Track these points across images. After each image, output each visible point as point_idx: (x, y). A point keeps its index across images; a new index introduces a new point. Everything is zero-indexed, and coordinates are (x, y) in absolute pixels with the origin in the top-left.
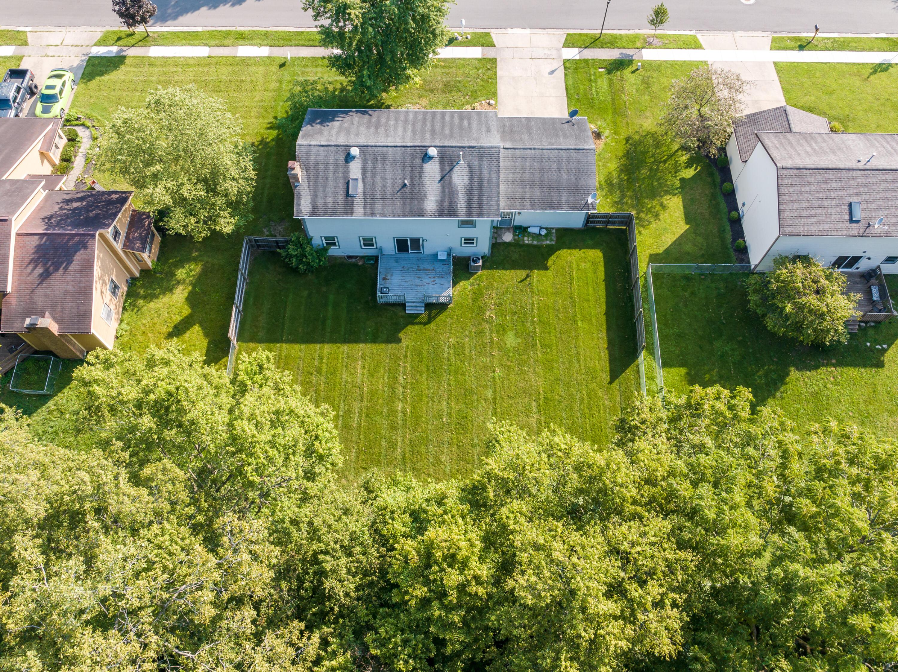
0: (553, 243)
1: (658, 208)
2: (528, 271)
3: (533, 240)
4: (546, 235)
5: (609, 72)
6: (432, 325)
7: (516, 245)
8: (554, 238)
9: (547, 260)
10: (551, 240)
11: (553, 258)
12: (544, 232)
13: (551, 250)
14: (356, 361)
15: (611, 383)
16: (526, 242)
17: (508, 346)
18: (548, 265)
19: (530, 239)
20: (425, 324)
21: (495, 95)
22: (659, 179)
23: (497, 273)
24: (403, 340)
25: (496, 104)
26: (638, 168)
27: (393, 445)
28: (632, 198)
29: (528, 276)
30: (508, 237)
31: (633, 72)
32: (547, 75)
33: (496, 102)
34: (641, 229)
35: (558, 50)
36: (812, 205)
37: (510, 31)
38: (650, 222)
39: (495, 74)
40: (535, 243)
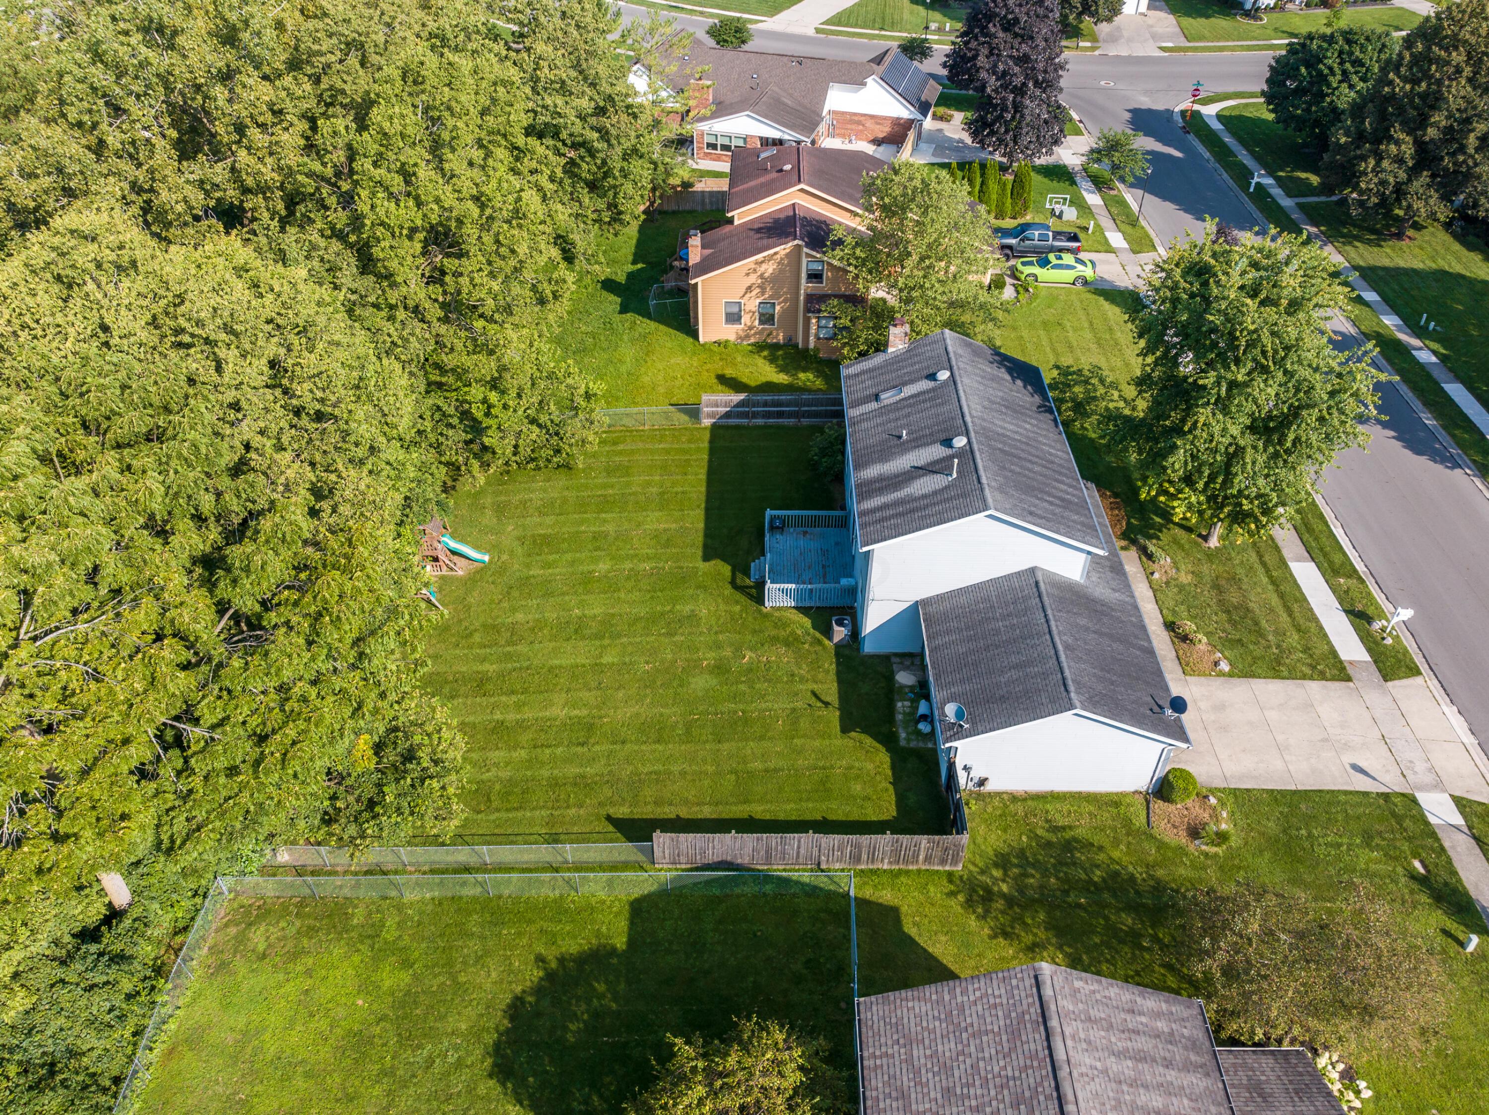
0: (903, 743)
1: (1028, 939)
2: (836, 703)
3: (904, 713)
4: (919, 733)
5: (1423, 881)
6: (728, 591)
7: (891, 691)
8: (913, 744)
9: (864, 731)
10: (908, 740)
11: (868, 741)
12: (923, 727)
13: (888, 740)
14: (675, 521)
15: (609, 818)
16: (899, 704)
17: (692, 680)
18: (853, 734)
19: (907, 710)
20: (733, 583)
21: (1248, 674)
22: (1109, 948)
23: (830, 666)
24: (707, 564)
25: (1221, 674)
26: (1133, 908)
27: (547, 565)
28: (1042, 887)
29: (827, 704)
30: (904, 678)
31: (1446, 933)
32: (1348, 758)
33: (1231, 675)
34: (961, 898)
35: (1438, 785)
36: (946, 1069)
37: (1451, 711)
38: (983, 917)
39: (1304, 677)
40: (899, 717)
